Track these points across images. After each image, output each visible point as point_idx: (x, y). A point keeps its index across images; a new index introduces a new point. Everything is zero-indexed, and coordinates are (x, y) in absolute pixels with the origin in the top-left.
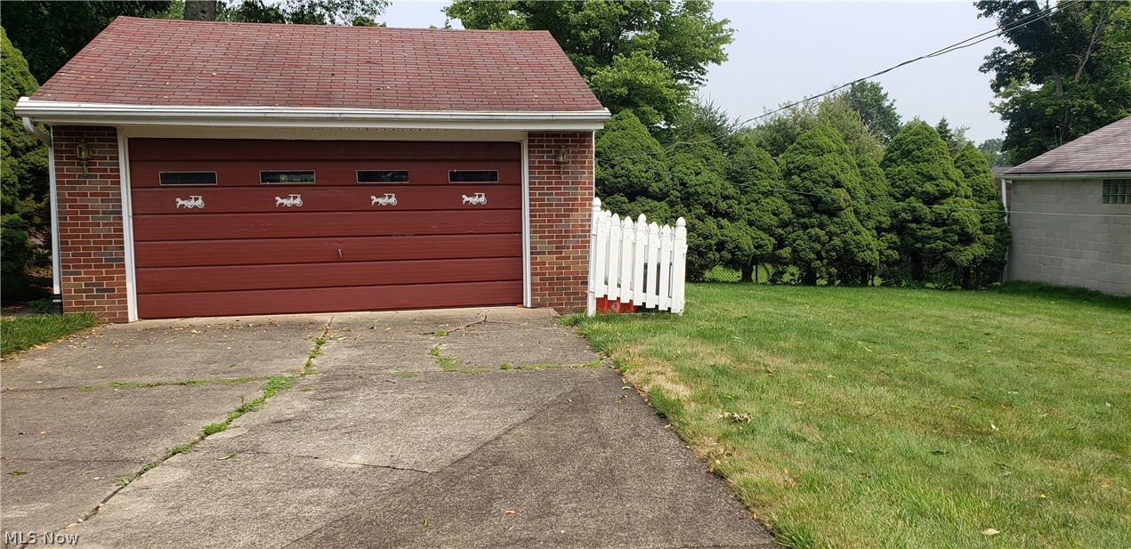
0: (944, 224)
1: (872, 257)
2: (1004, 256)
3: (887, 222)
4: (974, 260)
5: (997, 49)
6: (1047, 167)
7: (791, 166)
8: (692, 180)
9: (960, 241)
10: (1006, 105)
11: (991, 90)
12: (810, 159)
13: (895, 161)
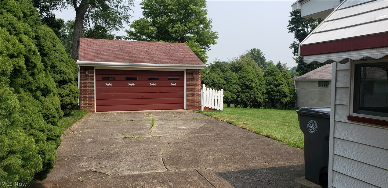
0: (280, 92)
1: (261, 100)
2: (295, 101)
3: (265, 91)
4: (287, 102)
5: (294, 42)
6: (305, 77)
7: (240, 77)
8: (215, 80)
9: (284, 97)
10: (297, 58)
11: (293, 54)
12: (245, 75)
13: (267, 75)
